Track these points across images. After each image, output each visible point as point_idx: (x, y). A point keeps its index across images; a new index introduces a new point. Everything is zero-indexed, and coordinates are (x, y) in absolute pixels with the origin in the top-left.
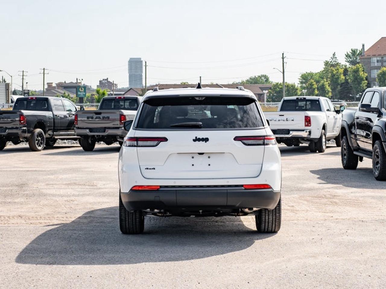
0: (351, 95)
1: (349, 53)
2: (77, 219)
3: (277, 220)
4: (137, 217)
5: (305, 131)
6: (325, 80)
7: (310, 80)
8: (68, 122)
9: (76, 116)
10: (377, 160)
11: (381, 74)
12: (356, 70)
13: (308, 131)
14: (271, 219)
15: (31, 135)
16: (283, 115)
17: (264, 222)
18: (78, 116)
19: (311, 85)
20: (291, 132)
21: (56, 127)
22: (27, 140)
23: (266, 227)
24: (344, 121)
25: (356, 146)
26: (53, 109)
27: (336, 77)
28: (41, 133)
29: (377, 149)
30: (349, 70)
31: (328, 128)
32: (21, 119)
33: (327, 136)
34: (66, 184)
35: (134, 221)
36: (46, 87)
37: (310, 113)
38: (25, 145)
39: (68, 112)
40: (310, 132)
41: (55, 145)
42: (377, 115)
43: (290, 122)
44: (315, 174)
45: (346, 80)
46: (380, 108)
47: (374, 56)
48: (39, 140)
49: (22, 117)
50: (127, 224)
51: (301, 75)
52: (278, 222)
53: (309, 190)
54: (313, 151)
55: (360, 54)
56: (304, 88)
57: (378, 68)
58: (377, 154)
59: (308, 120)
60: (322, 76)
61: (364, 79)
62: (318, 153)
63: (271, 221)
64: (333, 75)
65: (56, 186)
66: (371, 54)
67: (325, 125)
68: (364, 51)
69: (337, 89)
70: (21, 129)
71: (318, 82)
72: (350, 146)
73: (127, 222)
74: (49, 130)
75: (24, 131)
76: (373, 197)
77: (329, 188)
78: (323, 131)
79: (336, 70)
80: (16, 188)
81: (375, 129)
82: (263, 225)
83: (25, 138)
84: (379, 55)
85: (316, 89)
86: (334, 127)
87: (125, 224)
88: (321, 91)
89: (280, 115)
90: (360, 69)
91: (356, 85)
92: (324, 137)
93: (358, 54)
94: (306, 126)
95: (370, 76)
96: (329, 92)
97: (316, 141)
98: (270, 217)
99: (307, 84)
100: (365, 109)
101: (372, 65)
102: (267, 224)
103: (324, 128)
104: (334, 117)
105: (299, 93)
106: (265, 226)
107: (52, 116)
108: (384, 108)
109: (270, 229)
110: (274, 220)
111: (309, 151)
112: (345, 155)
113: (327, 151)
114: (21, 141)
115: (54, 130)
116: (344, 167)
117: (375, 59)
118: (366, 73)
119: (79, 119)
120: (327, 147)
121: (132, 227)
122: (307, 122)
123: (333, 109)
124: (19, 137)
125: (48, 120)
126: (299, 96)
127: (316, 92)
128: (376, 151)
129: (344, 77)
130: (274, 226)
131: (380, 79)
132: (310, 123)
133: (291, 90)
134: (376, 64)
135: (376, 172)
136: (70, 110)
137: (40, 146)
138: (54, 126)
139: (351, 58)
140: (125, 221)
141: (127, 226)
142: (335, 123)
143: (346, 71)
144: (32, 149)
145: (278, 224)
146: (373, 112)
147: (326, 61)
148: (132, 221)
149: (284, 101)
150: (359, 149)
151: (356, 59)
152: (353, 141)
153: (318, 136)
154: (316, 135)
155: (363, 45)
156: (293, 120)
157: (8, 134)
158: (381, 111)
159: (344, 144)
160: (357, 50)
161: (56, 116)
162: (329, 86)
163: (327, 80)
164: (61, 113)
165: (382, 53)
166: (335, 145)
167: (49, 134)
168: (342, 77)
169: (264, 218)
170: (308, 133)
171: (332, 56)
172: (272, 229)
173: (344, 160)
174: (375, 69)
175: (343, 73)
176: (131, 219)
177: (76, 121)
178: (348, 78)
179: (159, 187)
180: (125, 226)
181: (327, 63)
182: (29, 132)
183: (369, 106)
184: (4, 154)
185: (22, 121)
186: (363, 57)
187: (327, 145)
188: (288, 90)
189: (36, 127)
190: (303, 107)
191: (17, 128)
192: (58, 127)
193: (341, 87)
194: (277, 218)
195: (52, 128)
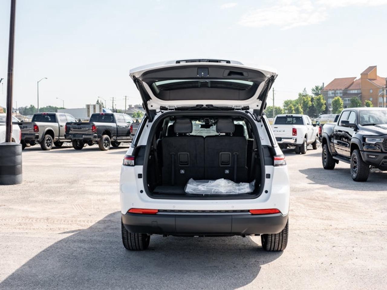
0: (315, 114)
1: (314, 88)
2: (96, 223)
3: (283, 241)
4: (139, 236)
5: (292, 139)
6: (299, 105)
7: (290, 104)
8: (127, 130)
9: (132, 127)
10: (355, 165)
11: (334, 101)
12: (318, 99)
13: (295, 138)
14: (278, 239)
15: (100, 140)
16: (277, 128)
17: (270, 242)
18: (133, 126)
19: (291, 107)
20: (282, 140)
21: (119, 134)
22: (97, 143)
23: (273, 247)
24: (325, 133)
25: (334, 151)
26: (117, 122)
27: (306, 103)
28: (108, 138)
29: (355, 156)
30: (314, 98)
31: (309, 137)
32: (94, 128)
33: (307, 142)
34: (108, 182)
35: (136, 239)
36: (128, 107)
37: (296, 126)
38: (96, 146)
39: (128, 124)
40: (296, 140)
41: (120, 146)
42: (353, 129)
43: (282, 133)
44: (303, 173)
45: (313, 105)
46: (356, 124)
47: (330, 90)
48: (106, 143)
49: (93, 127)
50: (130, 242)
51: (284, 102)
52: (285, 242)
53: (303, 191)
54: (298, 153)
55: (321, 89)
56: (286, 110)
57: (333, 98)
58: (355, 160)
59: (295, 131)
60: (297, 102)
61: (324, 104)
62: (301, 154)
63: (278, 242)
64: (304, 102)
65: (99, 183)
66: (328, 89)
67: (307, 135)
68: (324, 88)
69: (307, 110)
70: (93, 135)
71: (294, 106)
72: (330, 153)
73: (129, 240)
74: (113, 136)
75: (95, 137)
76: (359, 200)
77: (318, 189)
78: (305, 139)
79: (306, 98)
80: (67, 184)
81: (353, 140)
82: (270, 244)
83: (96, 141)
84: (333, 90)
85: (294, 110)
86: (312, 136)
87: (127, 242)
88: (297, 112)
89: (275, 128)
90: (321, 98)
91: (318, 108)
92: (305, 143)
93: (320, 89)
94: (293, 135)
95: (327, 102)
96: (301, 112)
97: (300, 146)
98: (276, 238)
99: (288, 107)
100: (344, 124)
101: (329, 96)
102: (273, 244)
103: (306, 137)
104: (312, 129)
105: (283, 112)
106: (271, 246)
107: (116, 126)
108: (360, 124)
109: (276, 248)
110: (281, 240)
111: (295, 153)
112: (325, 158)
113: (308, 153)
114: (94, 144)
115: (117, 136)
116: (324, 168)
117: (330, 92)
118: (325, 100)
119: (134, 128)
120: (308, 150)
121: (134, 244)
122: (294, 132)
123: (311, 123)
124: (92, 141)
125: (113, 129)
126: (283, 114)
127: (294, 112)
128: (354, 158)
129: (311, 103)
130: (280, 246)
131: (333, 104)
132: (296, 133)
133: (278, 111)
134: (331, 95)
135: (354, 174)
136: (129, 123)
137: (106, 147)
138: (117, 133)
139: (315, 91)
140: (128, 239)
141: (130, 244)
142: (313, 133)
143: (312, 99)
144: (101, 149)
145: (284, 244)
146: (351, 127)
147: (300, 93)
148: (135, 239)
149: (278, 117)
150: (336, 154)
151: (319, 92)
152: (332, 148)
153: (302, 143)
154: (300, 142)
155: (323, 84)
156: (284, 131)
157: (84, 138)
158: (358, 126)
159: (325, 150)
160: (319, 86)
161: (119, 126)
162: (302, 108)
163: (300, 104)
164: (123, 125)
165: (335, 88)
166: (312, 148)
167: (114, 139)
168: (310, 103)
169: (270, 238)
170: (294, 140)
171: (304, 90)
172: (278, 248)
173: (324, 162)
174: (330, 98)
175: (311, 101)
176: (134, 237)
177: (131, 130)
178: (313, 103)
179: (157, 211)
180: (127, 244)
181: (300, 95)
182: (99, 137)
183: (348, 122)
184: (80, 152)
185: (94, 129)
186: (323, 91)
187: (308, 148)
188: (276, 111)
189: (104, 134)
190: (291, 122)
191: (90, 135)
192: (120, 134)
193: (309, 109)
194: (284, 239)
195: (116, 134)
